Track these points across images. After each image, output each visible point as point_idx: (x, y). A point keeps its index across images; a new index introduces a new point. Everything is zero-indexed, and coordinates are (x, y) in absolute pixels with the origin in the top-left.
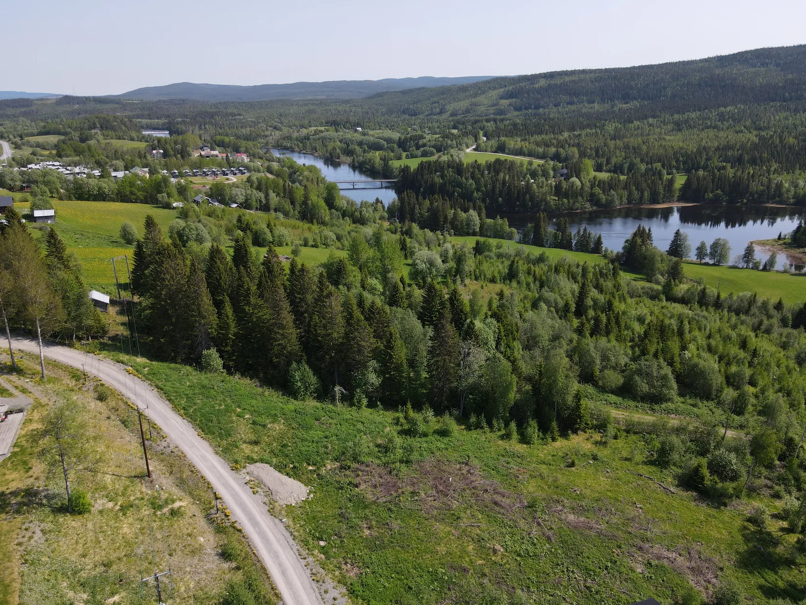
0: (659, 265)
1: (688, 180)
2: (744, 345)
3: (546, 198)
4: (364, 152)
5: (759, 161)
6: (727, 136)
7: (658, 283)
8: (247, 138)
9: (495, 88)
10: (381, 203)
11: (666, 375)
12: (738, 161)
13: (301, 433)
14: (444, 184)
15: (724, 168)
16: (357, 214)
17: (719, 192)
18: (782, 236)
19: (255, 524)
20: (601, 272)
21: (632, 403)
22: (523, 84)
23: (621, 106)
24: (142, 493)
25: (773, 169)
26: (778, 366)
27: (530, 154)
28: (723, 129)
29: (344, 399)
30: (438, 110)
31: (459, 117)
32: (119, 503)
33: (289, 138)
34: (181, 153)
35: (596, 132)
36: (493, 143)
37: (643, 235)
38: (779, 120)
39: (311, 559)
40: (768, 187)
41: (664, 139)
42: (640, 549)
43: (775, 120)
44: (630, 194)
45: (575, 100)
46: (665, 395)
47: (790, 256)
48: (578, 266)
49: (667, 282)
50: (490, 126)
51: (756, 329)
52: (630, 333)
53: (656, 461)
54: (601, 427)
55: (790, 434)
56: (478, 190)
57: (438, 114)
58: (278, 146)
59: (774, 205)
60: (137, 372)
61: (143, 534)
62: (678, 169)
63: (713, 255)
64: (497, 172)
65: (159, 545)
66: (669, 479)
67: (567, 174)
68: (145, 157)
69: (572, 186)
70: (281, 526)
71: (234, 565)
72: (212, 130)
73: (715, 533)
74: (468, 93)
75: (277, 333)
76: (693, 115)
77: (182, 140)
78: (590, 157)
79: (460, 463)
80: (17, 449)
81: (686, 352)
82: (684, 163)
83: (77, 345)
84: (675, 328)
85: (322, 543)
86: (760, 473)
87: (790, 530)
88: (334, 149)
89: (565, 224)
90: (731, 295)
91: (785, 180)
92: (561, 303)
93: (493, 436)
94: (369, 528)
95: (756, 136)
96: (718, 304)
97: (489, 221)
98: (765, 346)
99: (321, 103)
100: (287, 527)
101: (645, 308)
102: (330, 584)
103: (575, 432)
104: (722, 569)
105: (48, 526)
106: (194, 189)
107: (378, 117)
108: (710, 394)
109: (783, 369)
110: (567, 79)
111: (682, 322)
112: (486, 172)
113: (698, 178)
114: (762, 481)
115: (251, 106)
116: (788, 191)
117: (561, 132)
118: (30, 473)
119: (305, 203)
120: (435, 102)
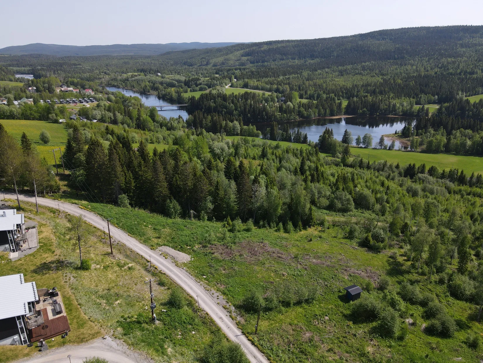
0: (338, 148)
1: (349, 103)
2: (383, 184)
3: (274, 114)
4: (165, 88)
5: (384, 92)
6: (367, 79)
7: (338, 158)
8: (88, 80)
9: (238, 50)
10: (182, 118)
11: (349, 198)
12: (373, 93)
13: (179, 232)
14: (216, 107)
15: (367, 96)
16: (169, 125)
17: (365, 109)
18: (397, 132)
19: (171, 271)
20: (309, 152)
21: (334, 213)
22: (254, 48)
23: (309, 61)
24: (111, 261)
25: (391, 97)
26: (399, 194)
27: (262, 89)
28: (364, 75)
29: (195, 217)
30: (205, 63)
31: (218, 67)
32: (102, 266)
33: (115, 79)
34: (48, 89)
35: (298, 76)
36: (241, 82)
37: (329, 133)
38: (393, 70)
39: (202, 282)
40: (389, 106)
41: (334, 80)
42: (346, 270)
43: (391, 70)
44: (319, 111)
45: (285, 57)
46: (349, 208)
47: (402, 143)
48: (297, 150)
49: (343, 157)
50: (238, 72)
51: (388, 178)
52: (328, 182)
53: (348, 237)
54: (322, 224)
55: (406, 221)
56: (236, 110)
57: (205, 65)
58: (109, 84)
59: (392, 116)
60: (85, 208)
61: (119, 278)
62: (343, 97)
63: (364, 143)
64: (246, 100)
65: (129, 281)
66: (354, 243)
67: (285, 100)
68: (25, 92)
69: (289, 107)
70: (184, 271)
71: (166, 288)
72: (63, 75)
73: (376, 263)
74: (222, 53)
75: (157, 185)
76: (349, 67)
77: (48, 81)
78: (296, 90)
79: (258, 242)
80: (41, 244)
81: (357, 188)
82: (346, 93)
83: (47, 196)
84: (350, 178)
85: (205, 277)
86: (394, 239)
87: (408, 260)
88: (146, 86)
89: (287, 128)
90: (375, 162)
91: (397, 102)
92: (293, 169)
93: (272, 230)
94: (224, 270)
95: (382, 79)
96: (368, 167)
97: (245, 127)
98: (393, 185)
99: (132, 58)
100: (187, 271)
101: (334, 169)
102: (213, 291)
103: (310, 227)
104: (380, 276)
105: (75, 275)
106: (69, 111)
107: (169, 66)
108: (369, 207)
109: (401, 195)
110: (279, 45)
111: (353, 174)
112: (240, 100)
113: (354, 102)
114: (395, 242)
115: (86, 59)
116: (399, 108)
117: (279, 76)
118: (55, 254)
119: (138, 119)
120: (203, 58)
